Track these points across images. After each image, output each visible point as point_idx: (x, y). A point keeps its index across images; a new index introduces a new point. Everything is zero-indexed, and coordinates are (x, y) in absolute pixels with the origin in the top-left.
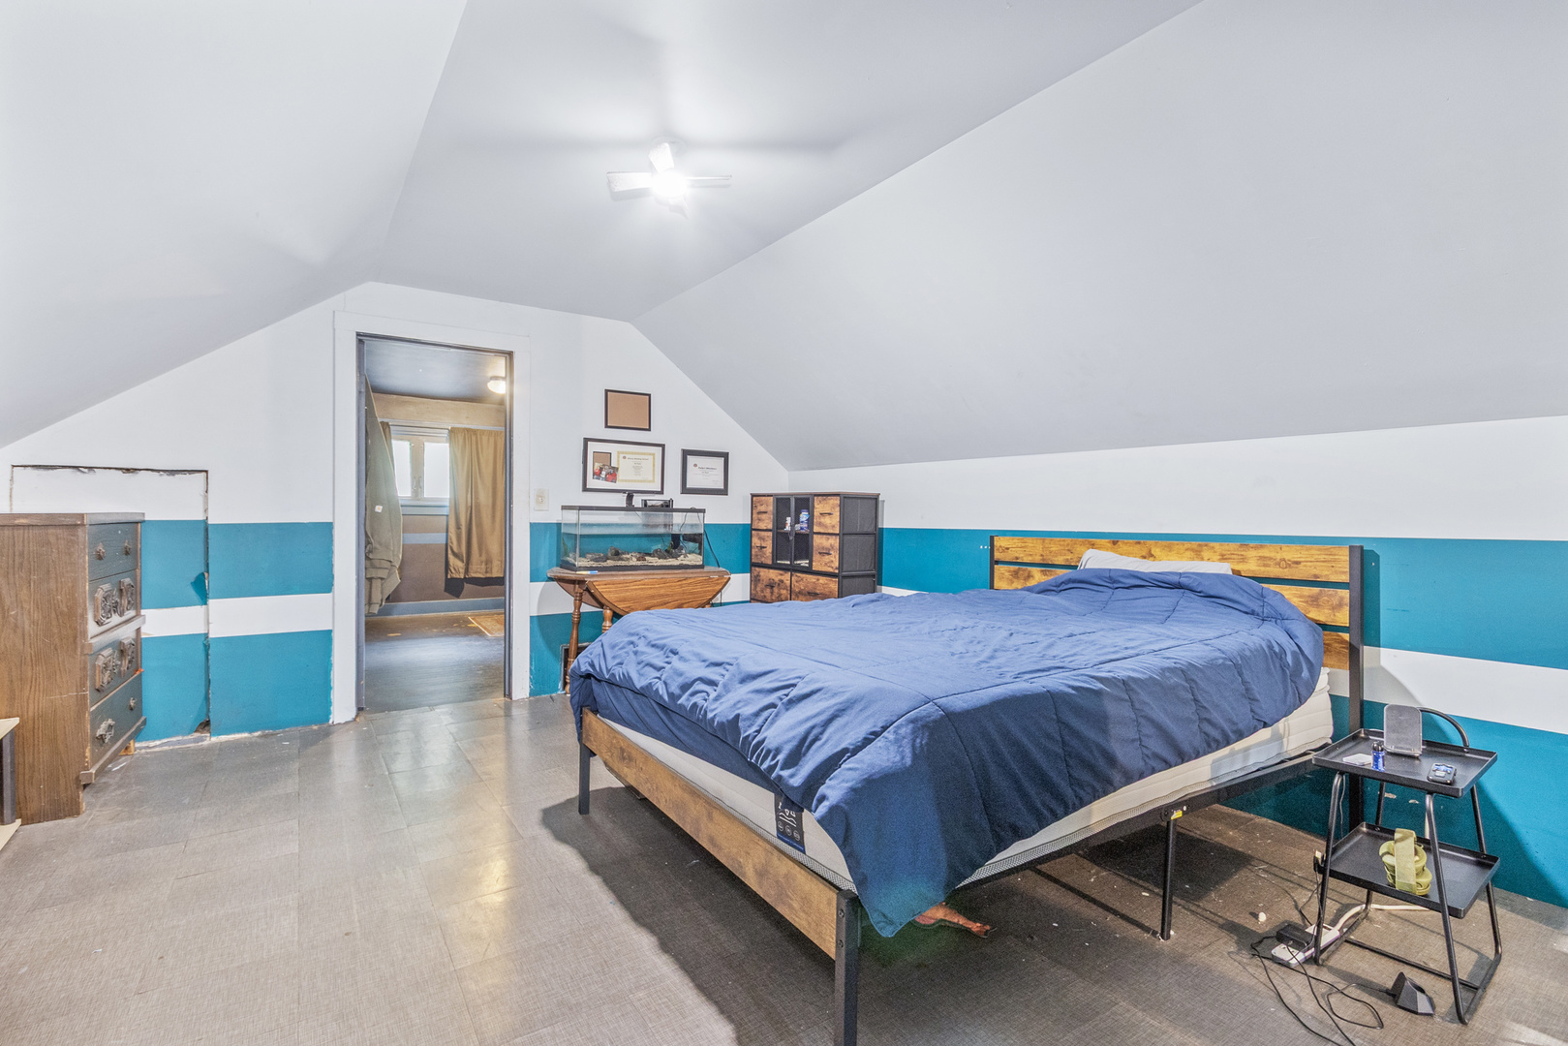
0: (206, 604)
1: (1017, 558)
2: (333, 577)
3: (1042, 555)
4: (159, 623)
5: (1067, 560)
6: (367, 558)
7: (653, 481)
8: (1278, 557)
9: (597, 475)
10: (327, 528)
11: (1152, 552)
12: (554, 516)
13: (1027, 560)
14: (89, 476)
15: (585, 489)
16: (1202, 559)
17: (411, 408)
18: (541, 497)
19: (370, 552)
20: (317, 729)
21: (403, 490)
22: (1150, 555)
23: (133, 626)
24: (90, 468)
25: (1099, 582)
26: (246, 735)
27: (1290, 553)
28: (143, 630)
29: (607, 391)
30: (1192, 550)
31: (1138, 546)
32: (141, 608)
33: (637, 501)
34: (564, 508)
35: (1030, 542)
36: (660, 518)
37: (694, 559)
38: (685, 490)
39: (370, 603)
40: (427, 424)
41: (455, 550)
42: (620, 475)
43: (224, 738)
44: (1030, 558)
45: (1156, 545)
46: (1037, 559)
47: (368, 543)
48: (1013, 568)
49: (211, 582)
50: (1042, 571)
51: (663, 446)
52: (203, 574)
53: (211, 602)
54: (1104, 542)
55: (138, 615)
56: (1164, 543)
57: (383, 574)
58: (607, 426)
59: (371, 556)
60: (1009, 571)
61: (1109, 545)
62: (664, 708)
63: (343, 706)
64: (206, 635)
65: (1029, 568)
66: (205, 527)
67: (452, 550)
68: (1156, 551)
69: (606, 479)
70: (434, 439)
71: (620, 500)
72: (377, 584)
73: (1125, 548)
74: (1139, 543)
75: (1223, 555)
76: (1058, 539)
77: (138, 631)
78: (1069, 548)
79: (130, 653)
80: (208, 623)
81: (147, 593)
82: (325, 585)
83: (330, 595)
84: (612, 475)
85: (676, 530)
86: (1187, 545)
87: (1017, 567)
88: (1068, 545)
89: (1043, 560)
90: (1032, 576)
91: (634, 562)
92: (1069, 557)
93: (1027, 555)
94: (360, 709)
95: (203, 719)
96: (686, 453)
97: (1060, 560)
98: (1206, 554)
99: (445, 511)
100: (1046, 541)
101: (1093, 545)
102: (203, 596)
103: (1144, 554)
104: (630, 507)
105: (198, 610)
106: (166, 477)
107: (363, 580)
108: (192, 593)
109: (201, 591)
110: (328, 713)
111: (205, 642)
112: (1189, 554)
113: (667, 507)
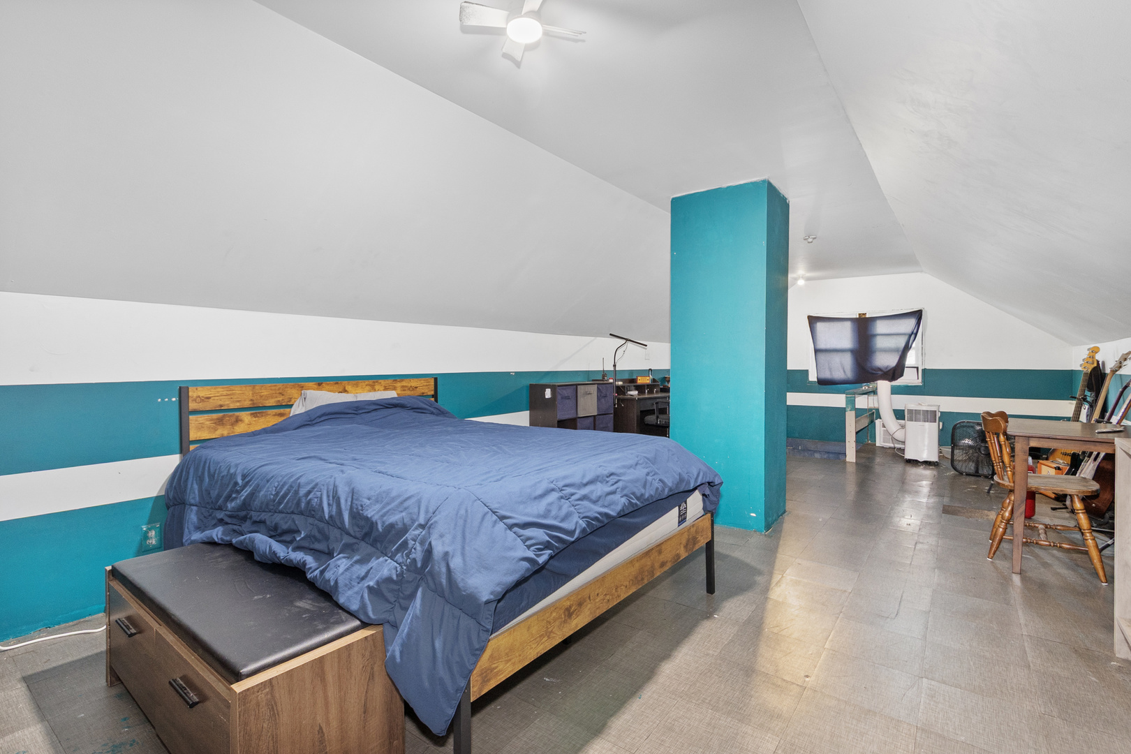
1: (221, 406)
3: (251, 400)
5: (279, 401)
8: (409, 385)
11: (346, 389)
13: (232, 406)
16: (375, 390)
22: (345, 391)
25: (350, 411)
27: (414, 383)
30: (370, 385)
31: (337, 385)
35: (237, 390)
44: (238, 404)
45: (348, 384)
46: (247, 404)
48: (215, 416)
50: (252, 414)
54: (311, 384)
56: (354, 382)
60: (211, 420)
61: (315, 386)
65: (237, 414)
68: (348, 388)
73: (328, 387)
74: (337, 383)
75: (385, 387)
76: (270, 385)
78: (281, 391)
86: (367, 383)
87: (221, 414)
88: (279, 389)
89: (254, 404)
90: (241, 420)
92: (281, 399)
93: (233, 402)
97: (271, 402)
98: (377, 387)
100: (257, 388)
101: (302, 387)
103: (341, 390)
112: (368, 388)
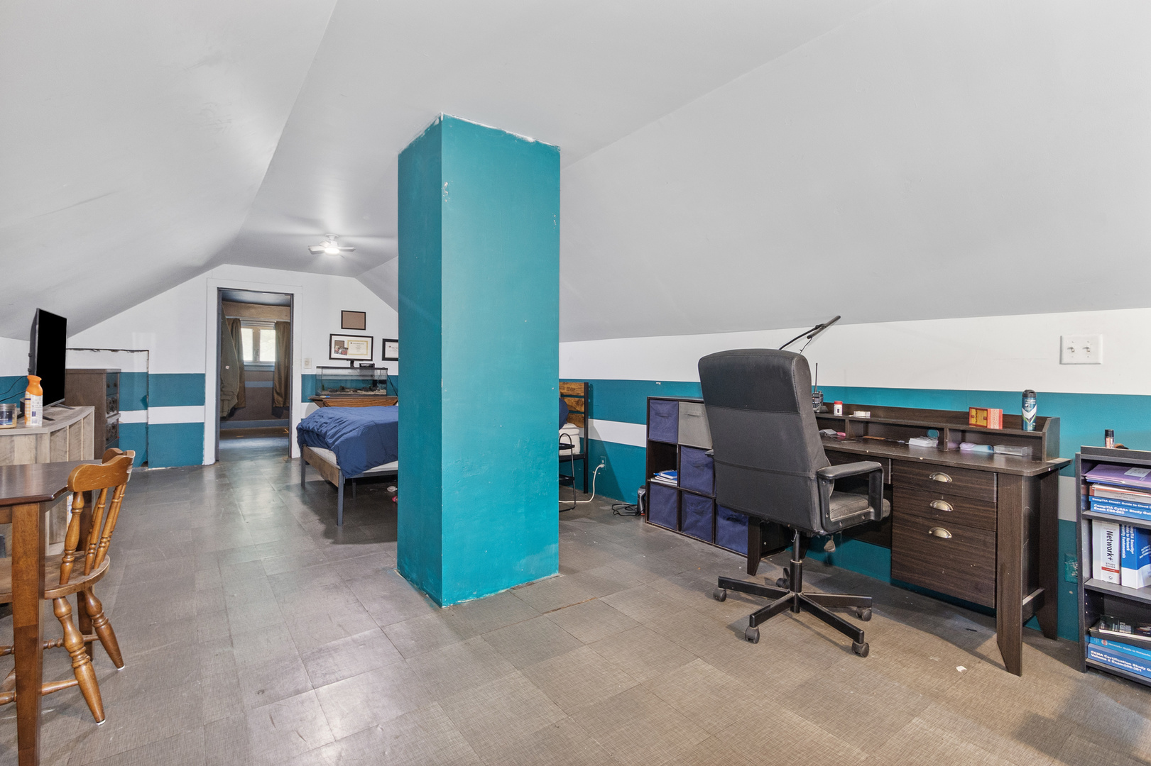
0: (147, 409)
2: (205, 398)
4: (126, 417)
6: (221, 390)
7: (367, 354)
8: (571, 387)
9: (337, 352)
10: (202, 376)
12: (312, 371)
14: (97, 353)
15: (330, 358)
17: (253, 310)
18: (307, 362)
19: (223, 387)
20: (196, 467)
21: (247, 356)
23: (116, 417)
24: (98, 350)
26: (164, 468)
28: (120, 420)
29: (342, 311)
32: (119, 410)
33: (356, 364)
34: (318, 367)
36: (369, 372)
37: (383, 392)
38: (384, 359)
39: (222, 411)
40: (262, 319)
41: (278, 391)
42: (349, 351)
43: (154, 469)
47: (222, 383)
49: (150, 399)
51: (372, 337)
52: (146, 396)
53: (149, 408)
55: (118, 413)
57: (228, 398)
58: (342, 328)
59: (223, 389)
62: (317, 434)
63: (209, 457)
64: (147, 423)
66: (146, 375)
67: (276, 391)
69: (341, 353)
70: (265, 327)
71: (348, 364)
72: (226, 402)
77: (118, 419)
79: (115, 427)
80: (148, 418)
81: (121, 404)
82: (200, 401)
83: (203, 406)
84: (345, 351)
85: (376, 378)
91: (351, 392)
94: (217, 460)
95: (145, 460)
96: (385, 341)
99: (273, 369)
102: (146, 407)
104: (352, 367)
105: (143, 412)
106: (130, 353)
107: (219, 401)
108: (141, 404)
109: (145, 404)
110: (201, 460)
111: (146, 426)
113: (372, 366)
